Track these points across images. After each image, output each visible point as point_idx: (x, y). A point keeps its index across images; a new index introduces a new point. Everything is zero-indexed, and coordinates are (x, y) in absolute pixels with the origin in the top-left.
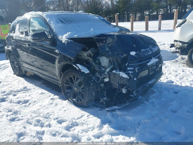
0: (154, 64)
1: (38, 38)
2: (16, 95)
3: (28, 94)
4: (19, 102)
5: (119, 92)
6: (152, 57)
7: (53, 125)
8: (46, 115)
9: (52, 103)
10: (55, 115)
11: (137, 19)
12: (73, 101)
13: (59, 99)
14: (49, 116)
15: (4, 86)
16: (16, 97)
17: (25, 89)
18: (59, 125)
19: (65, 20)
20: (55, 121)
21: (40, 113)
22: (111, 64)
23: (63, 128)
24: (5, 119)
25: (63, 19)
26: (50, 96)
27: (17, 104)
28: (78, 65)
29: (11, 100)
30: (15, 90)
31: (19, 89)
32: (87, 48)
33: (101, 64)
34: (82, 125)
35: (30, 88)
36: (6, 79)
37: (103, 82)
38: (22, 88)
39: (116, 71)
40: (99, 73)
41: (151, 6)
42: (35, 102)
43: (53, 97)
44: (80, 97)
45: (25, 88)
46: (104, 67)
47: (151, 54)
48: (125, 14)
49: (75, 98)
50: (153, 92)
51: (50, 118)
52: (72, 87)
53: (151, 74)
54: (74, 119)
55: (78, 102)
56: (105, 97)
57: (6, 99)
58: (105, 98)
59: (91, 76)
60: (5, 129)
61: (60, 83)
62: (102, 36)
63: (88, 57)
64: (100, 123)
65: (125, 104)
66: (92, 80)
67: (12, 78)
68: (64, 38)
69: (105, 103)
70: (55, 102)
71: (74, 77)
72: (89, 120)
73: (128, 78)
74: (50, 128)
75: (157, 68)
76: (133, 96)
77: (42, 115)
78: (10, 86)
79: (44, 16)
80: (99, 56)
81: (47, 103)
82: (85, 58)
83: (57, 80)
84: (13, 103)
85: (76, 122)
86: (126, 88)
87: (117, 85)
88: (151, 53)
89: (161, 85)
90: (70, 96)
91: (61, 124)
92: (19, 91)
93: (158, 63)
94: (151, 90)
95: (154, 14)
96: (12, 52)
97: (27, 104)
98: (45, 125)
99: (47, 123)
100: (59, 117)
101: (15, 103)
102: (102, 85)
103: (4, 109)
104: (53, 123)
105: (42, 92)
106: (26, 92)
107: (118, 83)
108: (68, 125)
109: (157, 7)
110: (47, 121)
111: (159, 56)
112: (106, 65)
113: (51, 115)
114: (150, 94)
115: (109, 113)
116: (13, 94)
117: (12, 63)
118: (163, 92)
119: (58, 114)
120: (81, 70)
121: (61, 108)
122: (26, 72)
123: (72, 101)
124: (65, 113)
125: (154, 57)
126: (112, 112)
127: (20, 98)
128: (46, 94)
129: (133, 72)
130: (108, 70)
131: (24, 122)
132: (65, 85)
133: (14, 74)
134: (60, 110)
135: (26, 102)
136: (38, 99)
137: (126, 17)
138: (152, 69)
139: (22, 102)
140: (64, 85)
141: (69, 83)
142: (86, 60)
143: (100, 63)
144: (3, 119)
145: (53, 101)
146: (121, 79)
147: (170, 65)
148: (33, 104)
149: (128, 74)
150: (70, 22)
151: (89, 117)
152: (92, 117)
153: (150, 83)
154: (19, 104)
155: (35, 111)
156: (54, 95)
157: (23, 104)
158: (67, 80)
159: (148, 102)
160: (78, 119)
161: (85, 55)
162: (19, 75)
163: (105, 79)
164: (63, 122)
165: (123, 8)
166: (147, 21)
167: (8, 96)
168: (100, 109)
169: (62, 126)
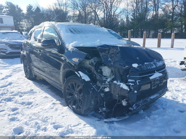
0: (157, 79)
1: (47, 45)
2: (22, 96)
3: (32, 97)
4: (23, 103)
5: (119, 103)
6: (156, 72)
7: (49, 129)
8: (45, 119)
9: (53, 107)
10: (53, 119)
11: (151, 36)
12: (73, 108)
13: (60, 104)
14: (47, 120)
15: (14, 87)
16: (22, 98)
17: (32, 92)
18: (55, 130)
19: (75, 31)
20: (52, 125)
21: (39, 116)
22: (113, 75)
23: (58, 134)
24: (6, 118)
25: (73, 29)
26: (52, 101)
27: (21, 105)
28: (80, 72)
29: (17, 100)
30: (22, 91)
31: (27, 91)
32: (90, 57)
33: (103, 73)
34: (77, 133)
35: (37, 91)
36: (18, 81)
37: (103, 91)
38: (29, 91)
39: (117, 82)
40: (100, 82)
41: (165, 25)
42: (37, 104)
43: (56, 102)
44: (79, 104)
45: (32, 90)
46: (105, 76)
47: (155, 68)
48: (139, 31)
49: (74, 105)
50: (157, 108)
51: (48, 122)
52: (73, 94)
53: (153, 88)
54: (70, 126)
55: (77, 110)
56: (104, 107)
57: (13, 99)
58: (104, 109)
59: (91, 84)
60: (4, 127)
61: (63, 88)
62: (106, 46)
63: (90, 66)
64: (95, 133)
65: (125, 117)
66: (92, 89)
67: (23, 81)
68: (71, 46)
69: (103, 113)
70: (56, 107)
71: (76, 84)
72: (85, 128)
73: (128, 90)
74: (46, 132)
75: (161, 83)
76: (132, 109)
77: (41, 118)
78: (19, 87)
79: (56, 26)
80: (102, 65)
81: (48, 107)
82: (87, 66)
83: (61, 86)
84: (18, 103)
85: (71, 129)
86: (127, 101)
87: (117, 96)
88: (154, 66)
89: (166, 102)
90: (70, 103)
91: (57, 129)
92: (25, 93)
93: (162, 78)
94: (154, 106)
95: (168, 32)
96: (26, 56)
97: (30, 106)
98: (41, 128)
99: (43, 127)
100: (56, 122)
101: (20, 104)
102: (102, 95)
103: (8, 108)
104: (50, 127)
105: (46, 96)
106: (32, 95)
107: (118, 94)
108: (63, 132)
109: (172, 26)
110: (44, 125)
111: (164, 71)
112: (108, 75)
113: (50, 119)
114: (153, 109)
115: (106, 124)
116: (19, 95)
117: (25, 66)
118: (167, 109)
119: (56, 119)
120: (82, 78)
121: (60, 113)
122: (36, 76)
123: (71, 108)
124: (62, 119)
125: (157, 71)
126: (110, 124)
127: (25, 100)
128: (49, 98)
129: (133, 84)
130: (109, 80)
131: (23, 123)
132: (67, 91)
133: (25, 77)
134: (59, 115)
135: (29, 104)
136: (41, 102)
137: (140, 34)
138: (154, 83)
139: (26, 104)
140: (65, 91)
141: (70, 89)
142: (88, 68)
143: (101, 73)
144: (5, 117)
145: (54, 106)
146: (122, 90)
147: (179, 82)
148: (35, 106)
149: (129, 86)
150: (79, 32)
151: (85, 126)
152: (88, 127)
153: (152, 97)
154: (23, 105)
155: (35, 113)
156: (56, 100)
157: (26, 105)
158: (69, 87)
159: (149, 117)
160: (74, 126)
161: (88, 63)
162: (30, 78)
163: (106, 88)
164: (59, 127)
165: (137, 25)
166: (159, 38)
167: (15, 96)
168: (98, 119)
169: (57, 131)
